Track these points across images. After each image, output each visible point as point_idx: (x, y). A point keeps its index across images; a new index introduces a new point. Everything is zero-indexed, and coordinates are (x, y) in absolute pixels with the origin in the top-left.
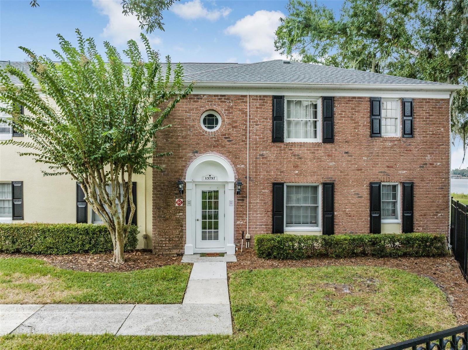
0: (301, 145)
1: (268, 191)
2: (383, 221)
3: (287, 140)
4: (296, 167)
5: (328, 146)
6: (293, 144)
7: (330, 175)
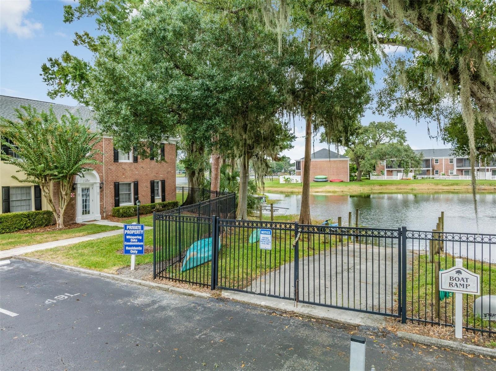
0: (125, 163)
1: (112, 187)
2: (156, 198)
3: (120, 161)
4: (123, 174)
5: (136, 164)
6: (122, 163)
7: (136, 178)
